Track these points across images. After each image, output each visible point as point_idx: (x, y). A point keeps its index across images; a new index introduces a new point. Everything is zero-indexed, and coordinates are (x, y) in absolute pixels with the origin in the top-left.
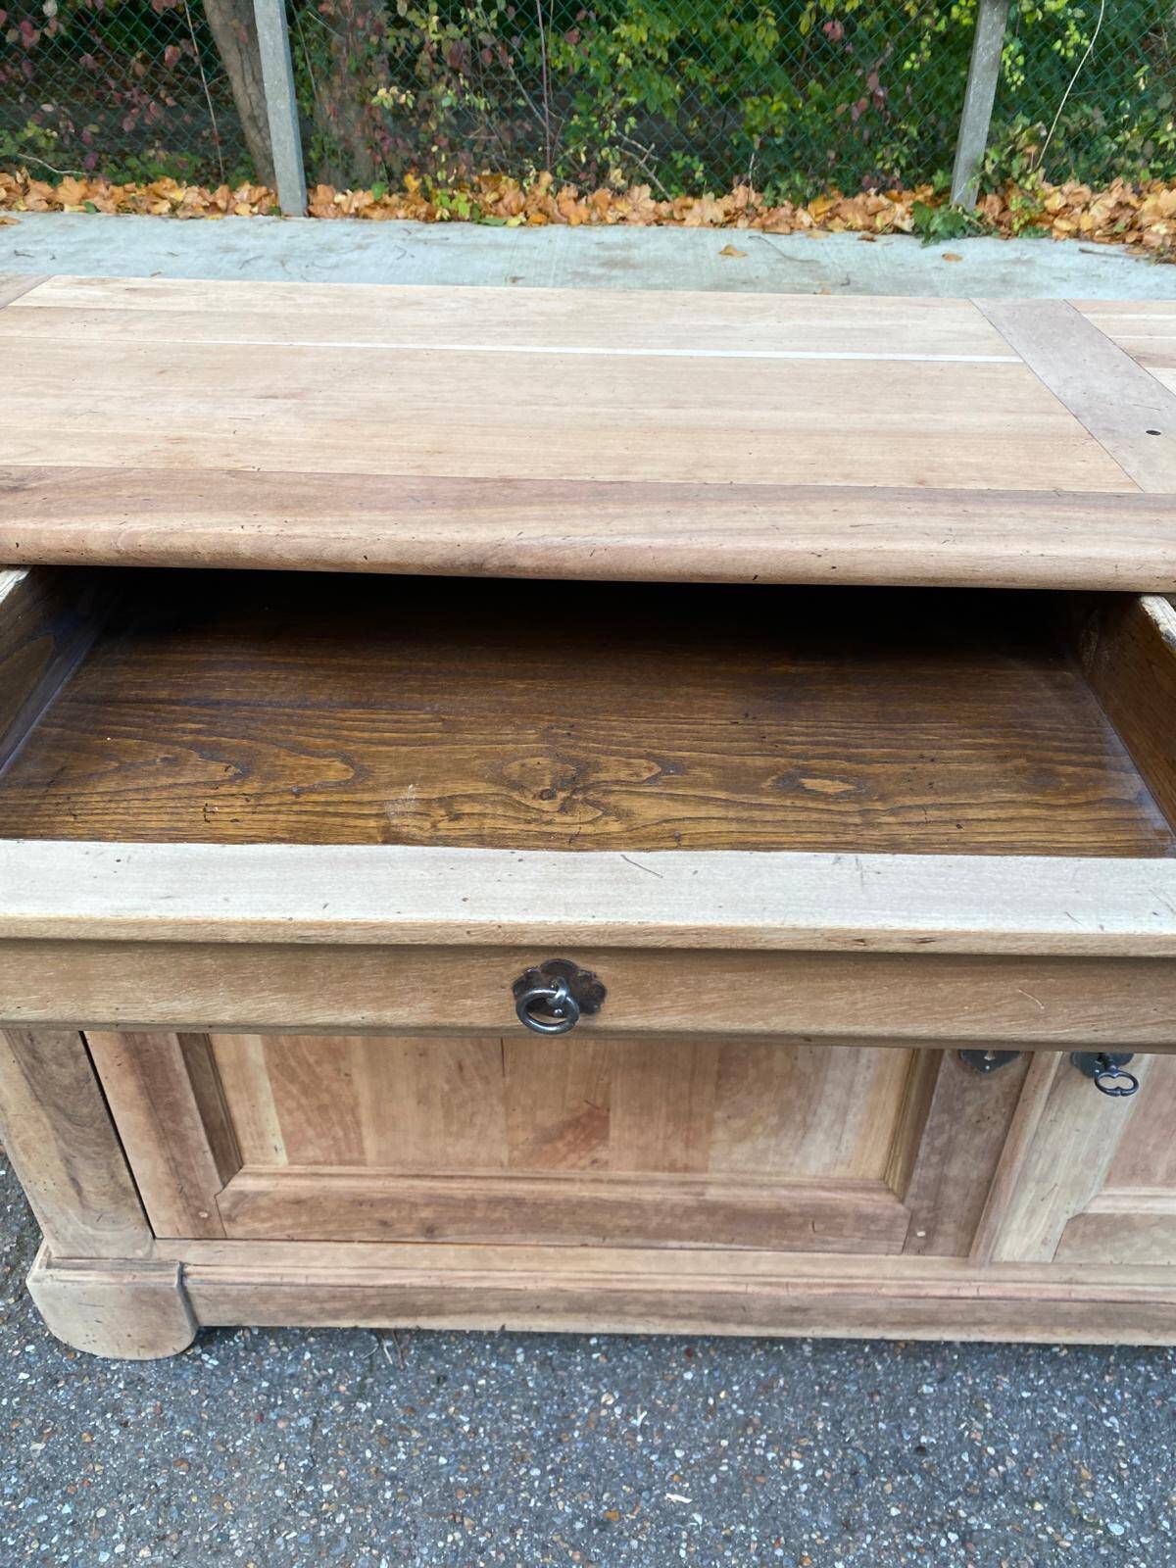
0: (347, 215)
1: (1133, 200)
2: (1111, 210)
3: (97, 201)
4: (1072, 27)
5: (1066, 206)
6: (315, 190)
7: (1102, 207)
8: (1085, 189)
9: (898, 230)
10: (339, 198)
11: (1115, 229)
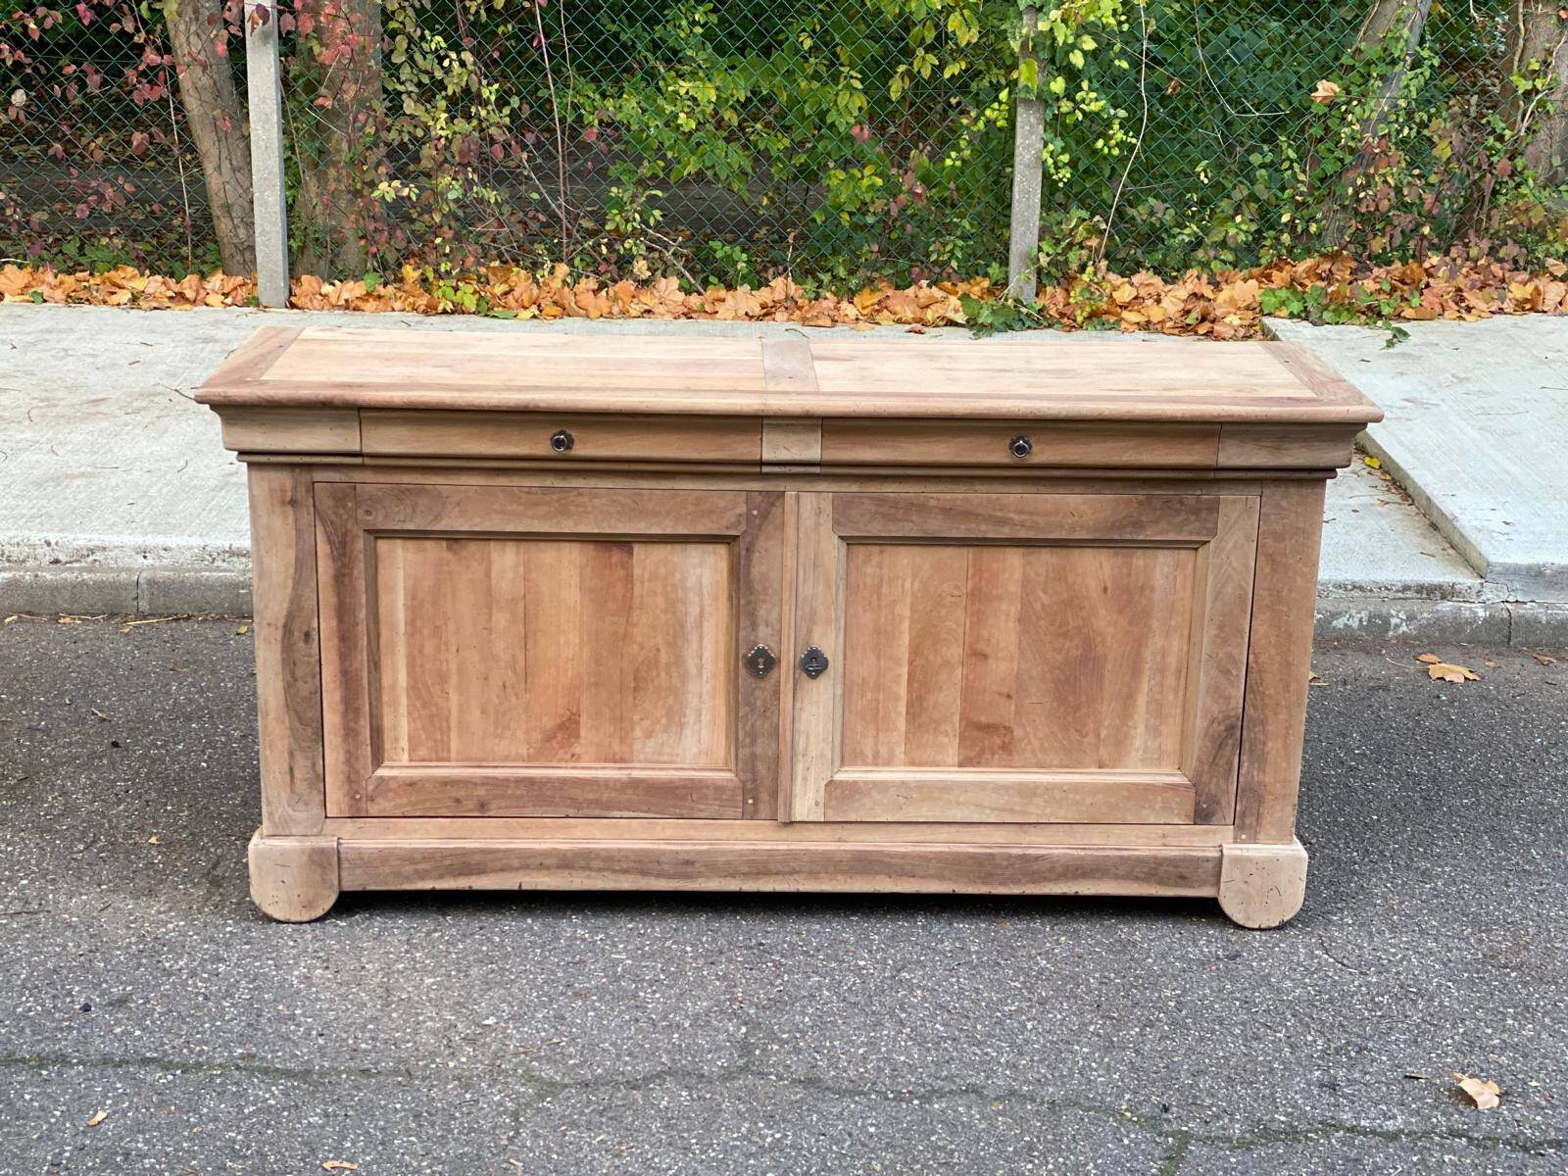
0: (334, 307)
1: (1208, 291)
2: (1185, 301)
3: (44, 289)
4: (1116, 127)
5: (1136, 298)
6: (298, 280)
7: (1174, 299)
8: (1157, 280)
9: (951, 323)
10: (327, 288)
11: (1188, 321)
